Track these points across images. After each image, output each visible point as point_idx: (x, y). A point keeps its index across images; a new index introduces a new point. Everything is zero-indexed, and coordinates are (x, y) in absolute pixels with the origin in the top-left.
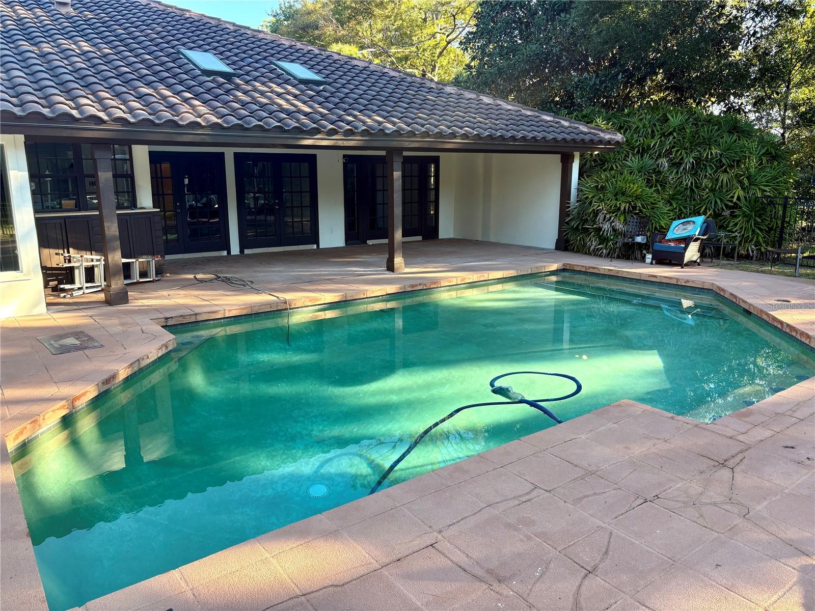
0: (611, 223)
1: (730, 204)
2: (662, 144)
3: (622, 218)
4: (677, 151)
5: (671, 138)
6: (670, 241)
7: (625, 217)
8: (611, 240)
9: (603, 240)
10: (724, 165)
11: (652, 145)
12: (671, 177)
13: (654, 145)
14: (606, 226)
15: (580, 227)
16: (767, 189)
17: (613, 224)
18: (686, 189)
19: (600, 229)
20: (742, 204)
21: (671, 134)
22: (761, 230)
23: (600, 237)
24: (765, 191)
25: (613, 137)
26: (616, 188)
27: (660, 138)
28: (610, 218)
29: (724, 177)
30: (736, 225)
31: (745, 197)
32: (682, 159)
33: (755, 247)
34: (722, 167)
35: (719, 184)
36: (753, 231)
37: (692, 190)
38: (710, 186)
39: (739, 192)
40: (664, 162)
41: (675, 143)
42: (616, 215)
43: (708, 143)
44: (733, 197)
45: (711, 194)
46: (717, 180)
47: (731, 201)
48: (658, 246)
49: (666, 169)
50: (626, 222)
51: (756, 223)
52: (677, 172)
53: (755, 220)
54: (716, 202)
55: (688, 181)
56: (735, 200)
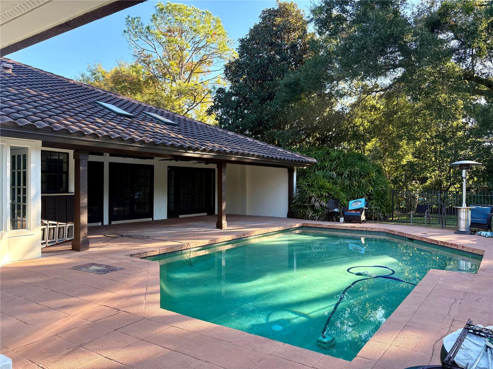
0: (319, 203)
1: (368, 194)
2: (331, 165)
3: (325, 200)
4: (340, 168)
5: (335, 162)
6: (351, 210)
7: (326, 199)
8: (320, 211)
9: (315, 211)
10: (362, 175)
11: (326, 165)
12: (339, 181)
13: (328, 165)
14: (317, 204)
15: (302, 205)
16: (383, 186)
17: (320, 203)
18: (347, 186)
19: (314, 206)
20: (373, 193)
21: (334, 160)
22: (384, 206)
23: (314, 210)
24: (383, 187)
25: (312, 160)
26: (318, 185)
27: (329, 162)
28: (319, 200)
29: (363, 181)
30: (373, 204)
31: (374, 191)
32: (343, 172)
33: (383, 214)
34: (362, 176)
35: (362, 184)
36: (381, 206)
37: (350, 187)
38: (358, 185)
39: (371, 188)
40: (334, 174)
41: (338, 164)
42: (322, 199)
43: (353, 165)
44: (369, 190)
45: (358, 189)
46: (361, 182)
47: (369, 192)
48: (346, 213)
49: (335, 177)
50: (327, 202)
51: (382, 202)
52: (341, 178)
53: (381, 201)
54: (362, 192)
55: (347, 183)
56: (370, 192)
